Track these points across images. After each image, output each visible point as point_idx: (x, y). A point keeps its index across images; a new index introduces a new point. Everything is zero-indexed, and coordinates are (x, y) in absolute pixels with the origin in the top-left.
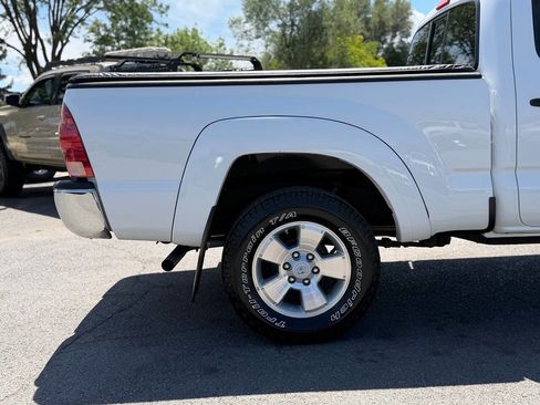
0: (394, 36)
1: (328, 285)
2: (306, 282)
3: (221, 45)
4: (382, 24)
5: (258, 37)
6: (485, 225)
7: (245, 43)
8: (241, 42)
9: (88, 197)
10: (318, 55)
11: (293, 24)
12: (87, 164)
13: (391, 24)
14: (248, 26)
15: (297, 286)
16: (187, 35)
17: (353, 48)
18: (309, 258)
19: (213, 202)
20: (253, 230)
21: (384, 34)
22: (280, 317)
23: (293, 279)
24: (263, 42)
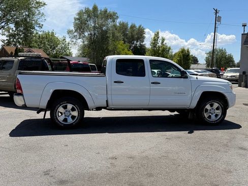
0: (137, 42)
1: (73, 117)
2: (68, 116)
3: (64, 40)
4: (133, 36)
5: (80, 38)
6: (106, 106)
7: (74, 40)
8: (72, 40)
9: (21, 97)
10: (105, 48)
11: (95, 35)
12: (21, 90)
13: (136, 37)
14: (76, 34)
15: (66, 117)
16: (49, 35)
17: (119, 46)
18: (69, 112)
19: (49, 99)
20: (57, 105)
21: (133, 40)
22: (62, 124)
23: (65, 116)
24: (82, 40)
